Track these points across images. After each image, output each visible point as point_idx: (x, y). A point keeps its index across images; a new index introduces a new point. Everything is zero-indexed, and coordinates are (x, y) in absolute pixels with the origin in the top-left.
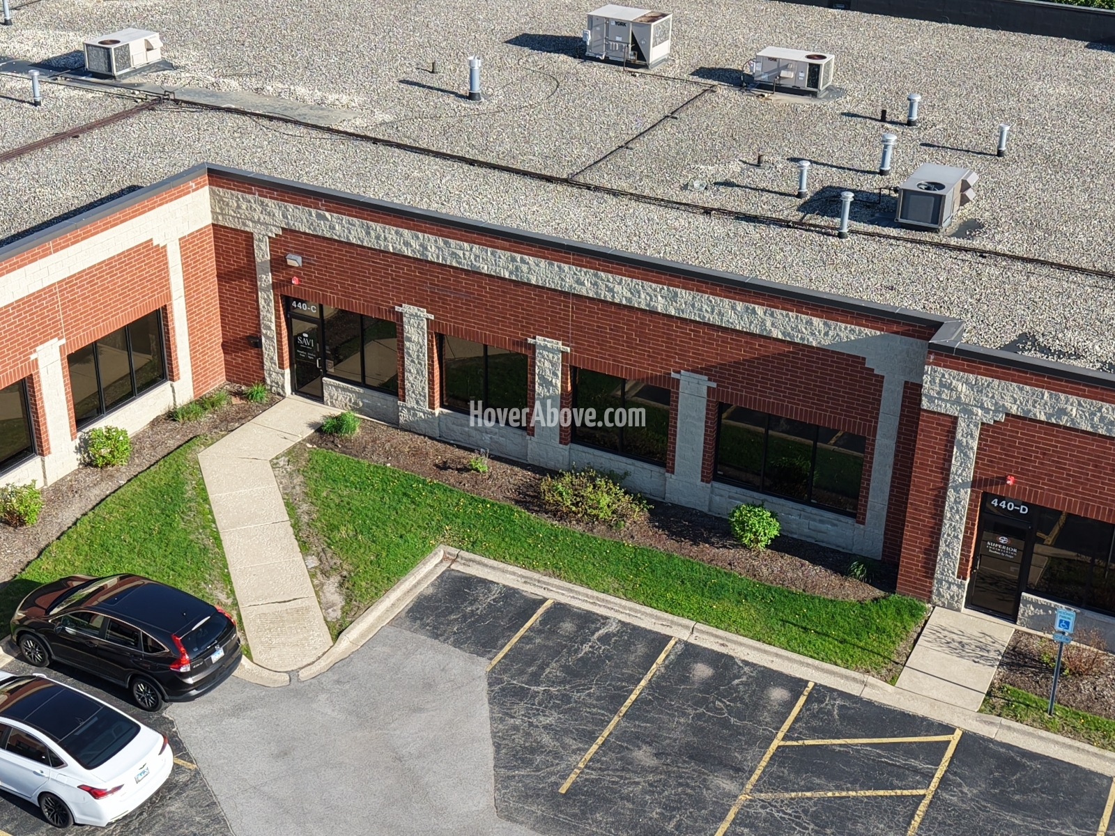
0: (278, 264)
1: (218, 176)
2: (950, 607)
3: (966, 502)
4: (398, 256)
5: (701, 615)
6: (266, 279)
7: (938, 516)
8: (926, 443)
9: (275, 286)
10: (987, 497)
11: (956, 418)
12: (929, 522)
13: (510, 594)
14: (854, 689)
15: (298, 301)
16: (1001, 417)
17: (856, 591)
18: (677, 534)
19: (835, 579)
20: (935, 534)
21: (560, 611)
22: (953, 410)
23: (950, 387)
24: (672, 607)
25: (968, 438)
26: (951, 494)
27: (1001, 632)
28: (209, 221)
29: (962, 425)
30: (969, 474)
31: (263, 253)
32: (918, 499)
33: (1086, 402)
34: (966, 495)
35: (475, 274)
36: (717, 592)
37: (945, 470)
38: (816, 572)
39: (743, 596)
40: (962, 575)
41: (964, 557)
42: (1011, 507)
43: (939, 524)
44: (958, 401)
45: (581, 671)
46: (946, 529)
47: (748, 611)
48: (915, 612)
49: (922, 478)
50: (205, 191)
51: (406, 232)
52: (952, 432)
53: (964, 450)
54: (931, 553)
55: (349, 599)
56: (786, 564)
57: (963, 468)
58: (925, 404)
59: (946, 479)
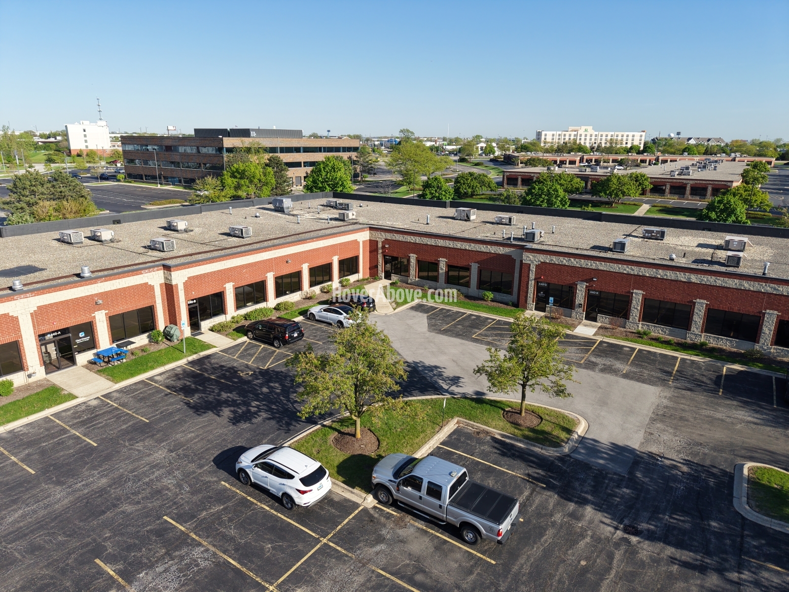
0: (383, 247)
1: (371, 229)
2: (531, 310)
3: (533, 284)
4: (410, 242)
5: (474, 310)
6: (380, 251)
7: (527, 288)
8: (524, 270)
9: (382, 253)
10: (538, 282)
11: (530, 264)
12: (525, 290)
15: (387, 256)
16: (540, 263)
17: (510, 307)
18: (470, 299)
19: (505, 306)
20: (527, 292)
22: (529, 262)
23: (529, 257)
24: (468, 308)
25: (533, 268)
26: (530, 282)
27: (541, 313)
28: (368, 238)
29: (531, 265)
30: (533, 277)
31: (380, 245)
32: (523, 284)
33: (557, 257)
34: (533, 282)
35: (427, 245)
36: (478, 307)
37: (528, 277)
38: (500, 304)
39: (484, 307)
40: (533, 302)
41: (534, 297)
42: (543, 284)
43: (528, 290)
44: (530, 260)
46: (529, 291)
48: (522, 310)
49: (524, 279)
50: (368, 231)
51: (412, 237)
52: (530, 267)
53: (532, 271)
54: (526, 297)
56: (493, 303)
57: (532, 276)
58: (524, 262)
59: (529, 279)
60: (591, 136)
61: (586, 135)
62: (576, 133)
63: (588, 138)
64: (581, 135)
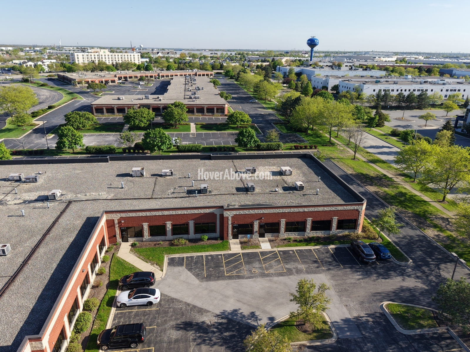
2: (231, 240)
5: (205, 251)
9: (119, 226)
10: (233, 225)
13: (179, 258)
14: (227, 253)
15: (123, 228)
17: (220, 242)
18: (194, 242)
19: (216, 241)
21: (187, 257)
24: (201, 252)
27: (238, 240)
34: (231, 225)
36: (204, 248)
38: (213, 241)
39: (208, 247)
40: (232, 234)
45: (196, 263)
47: (209, 249)
48: (227, 242)
55: (160, 266)
56: (210, 241)
57: (230, 222)
60: (108, 55)
61: (105, 55)
62: (98, 54)
63: (107, 57)
64: (102, 55)
